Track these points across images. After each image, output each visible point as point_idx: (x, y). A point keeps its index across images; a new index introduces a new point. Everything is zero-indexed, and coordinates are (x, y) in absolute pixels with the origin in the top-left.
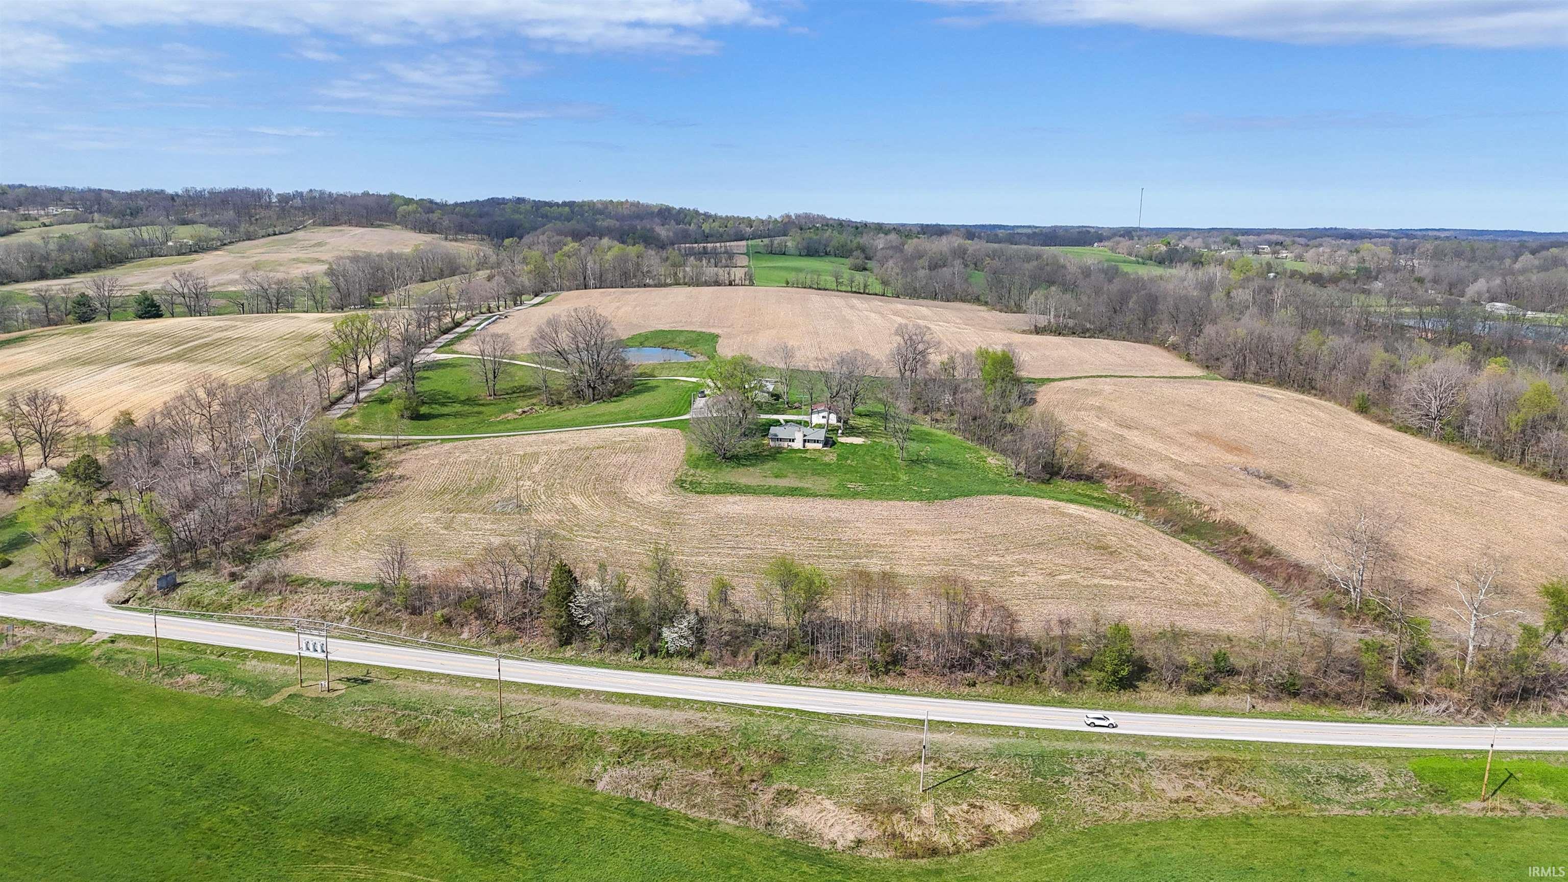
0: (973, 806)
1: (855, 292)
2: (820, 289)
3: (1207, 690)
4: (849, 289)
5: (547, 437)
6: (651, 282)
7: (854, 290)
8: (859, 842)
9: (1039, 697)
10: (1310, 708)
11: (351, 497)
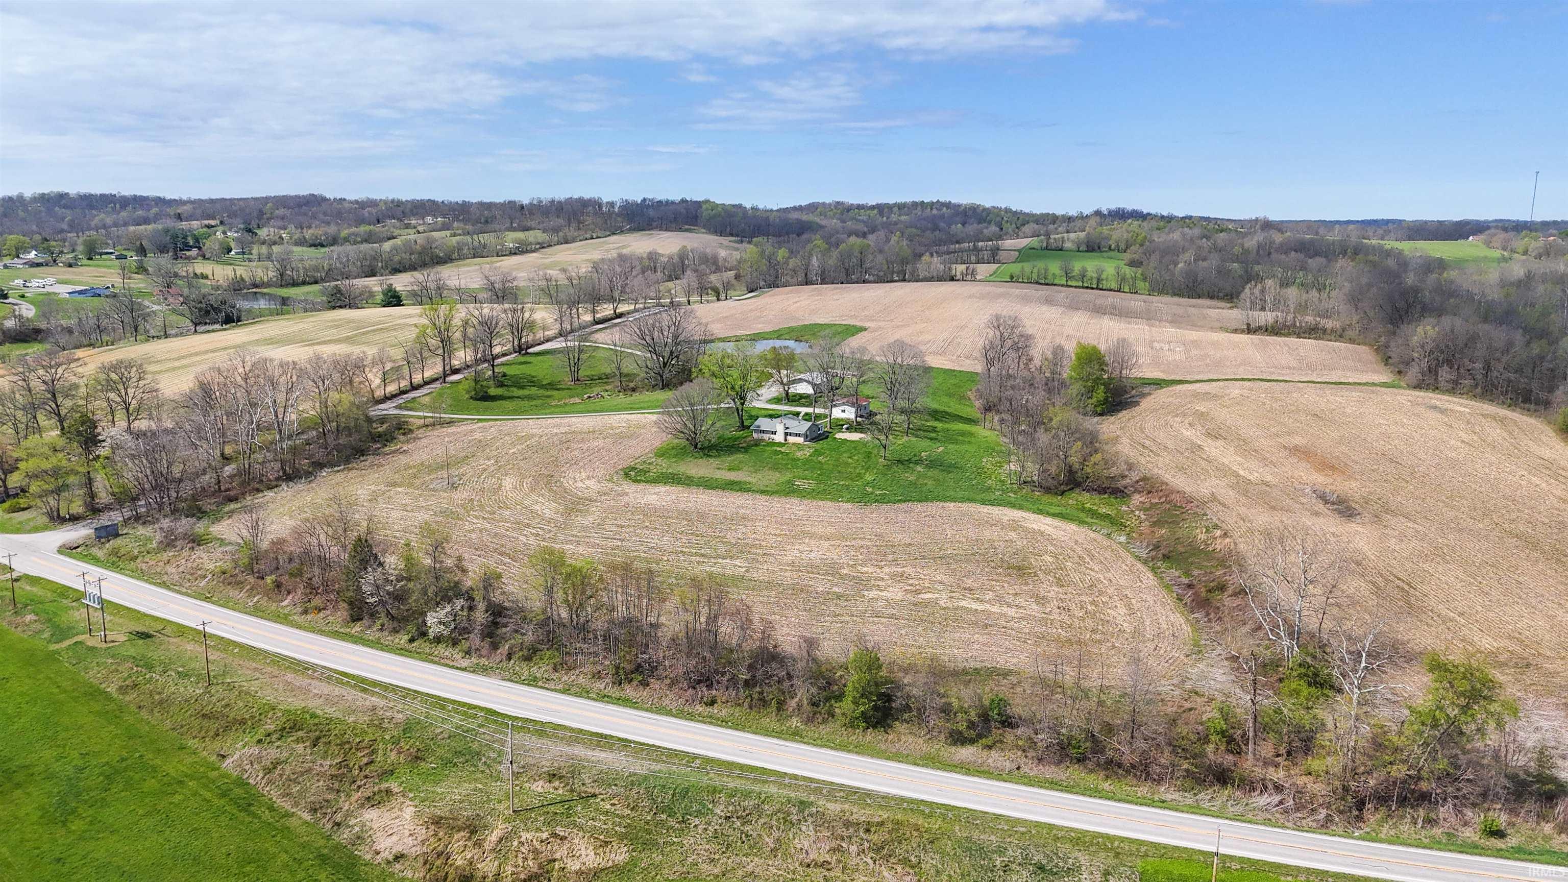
0: (555, 835)
1: (1087, 288)
2: (1047, 284)
3: (972, 741)
4: (1080, 284)
5: (566, 420)
6: (871, 278)
7: (1085, 285)
8: (399, 857)
9: (776, 726)
10: (1093, 780)
11: (336, 469)
